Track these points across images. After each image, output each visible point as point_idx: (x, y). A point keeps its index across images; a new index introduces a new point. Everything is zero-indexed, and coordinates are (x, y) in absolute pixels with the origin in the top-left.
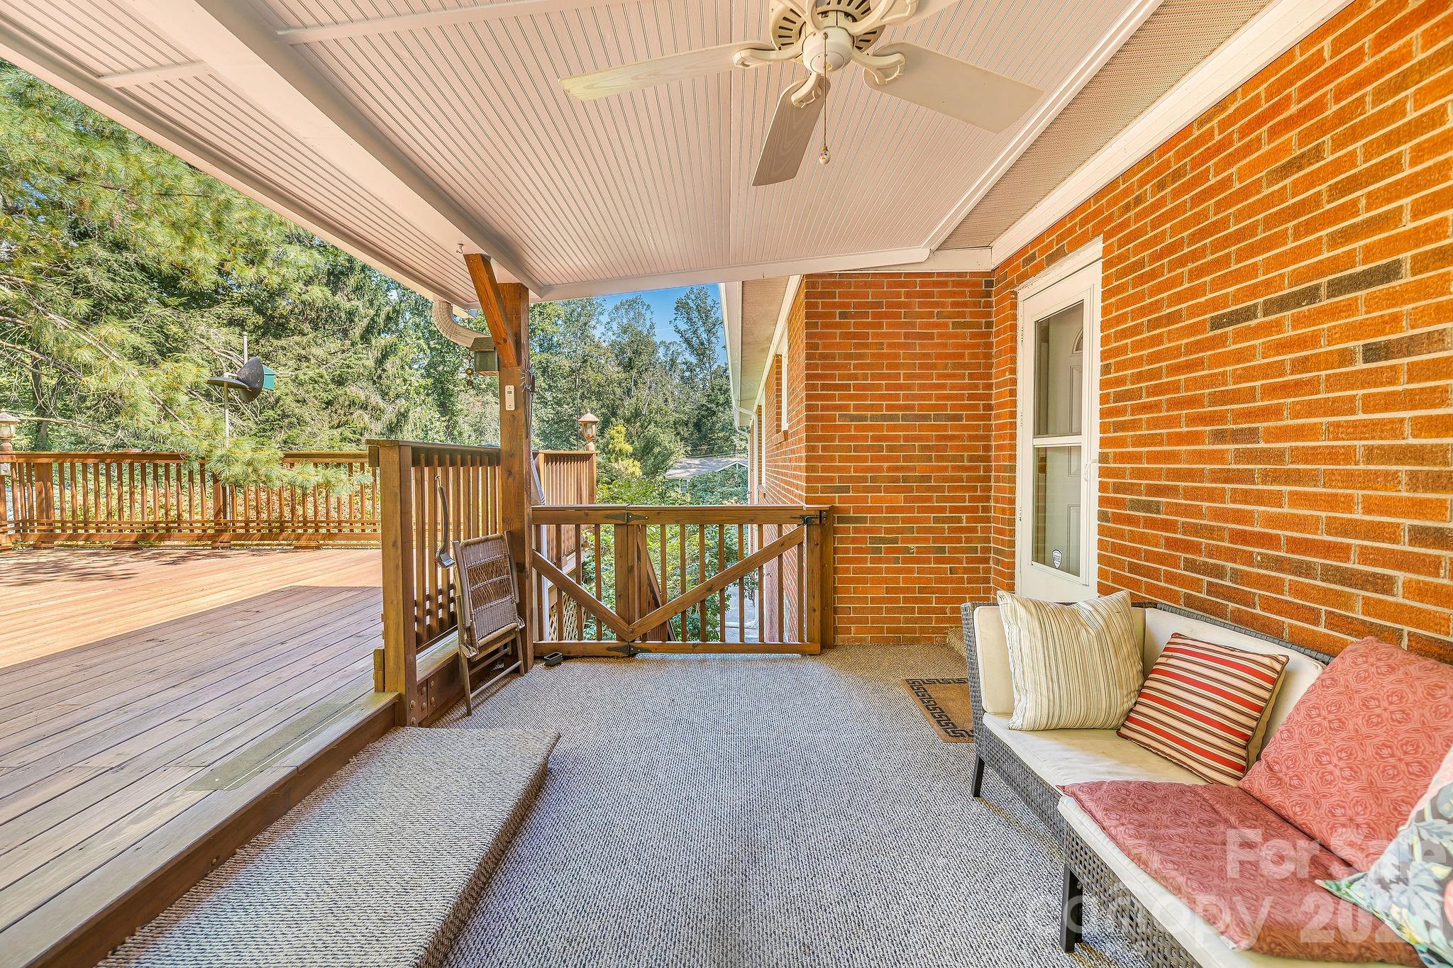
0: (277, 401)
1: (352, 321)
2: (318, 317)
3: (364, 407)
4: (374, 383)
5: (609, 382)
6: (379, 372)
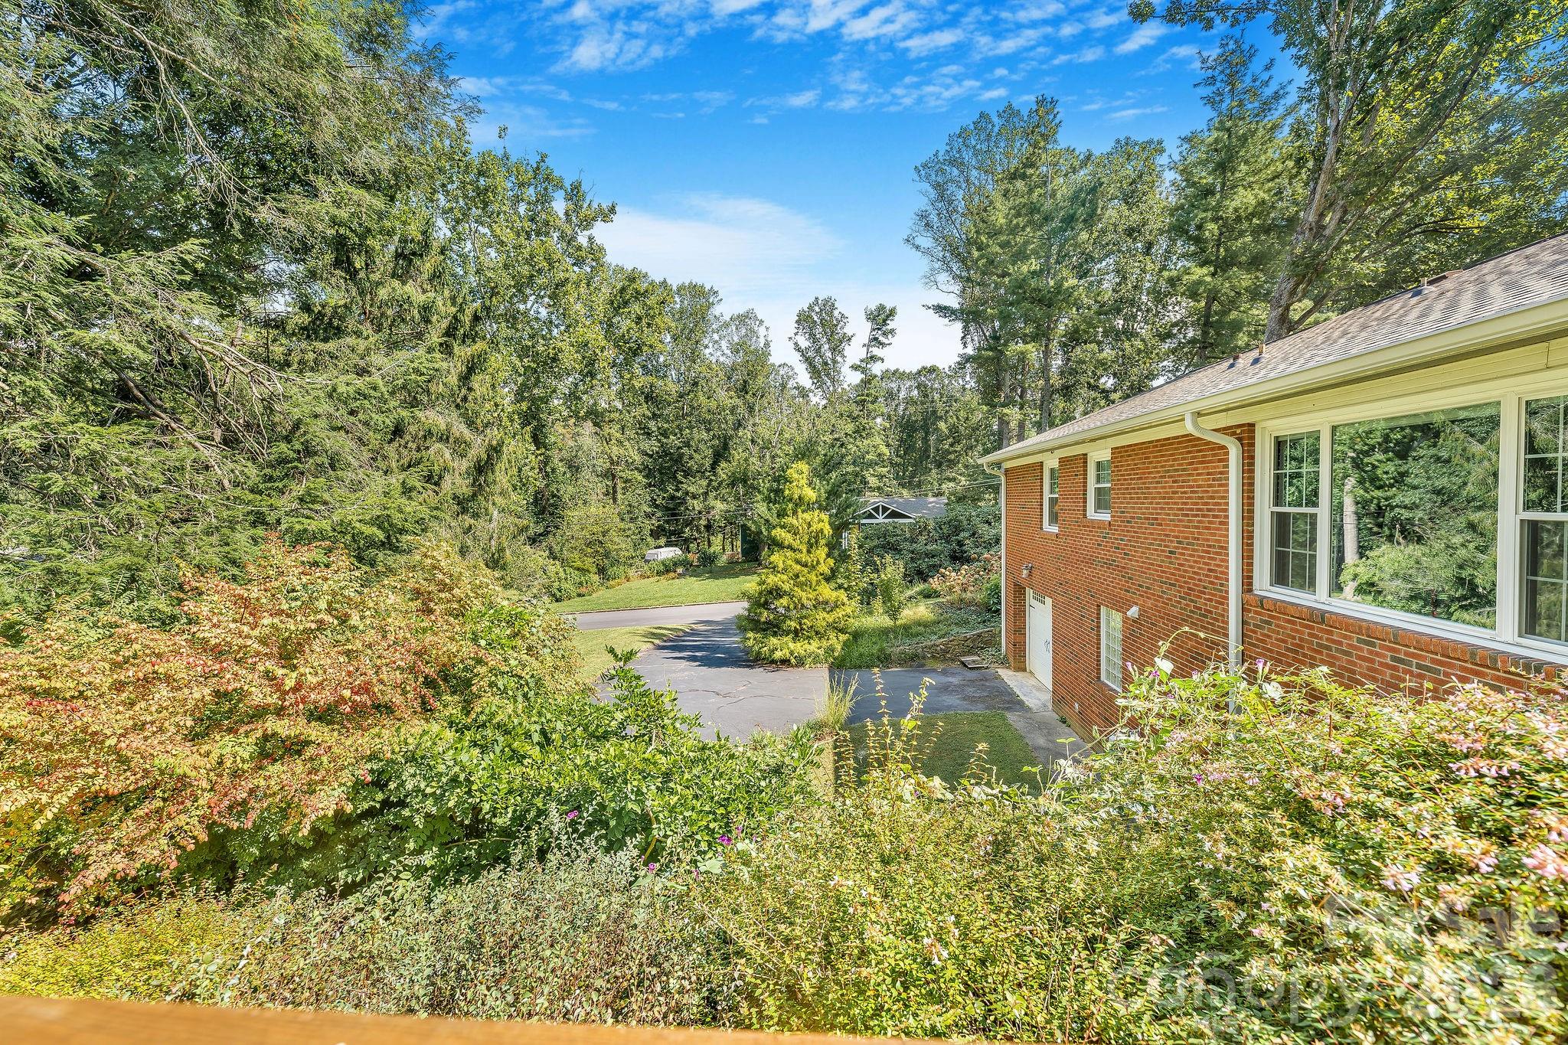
0: (297, 426)
1: (428, 321)
2: (382, 314)
3: (444, 438)
4: (458, 406)
5: (721, 408)
6: (464, 391)
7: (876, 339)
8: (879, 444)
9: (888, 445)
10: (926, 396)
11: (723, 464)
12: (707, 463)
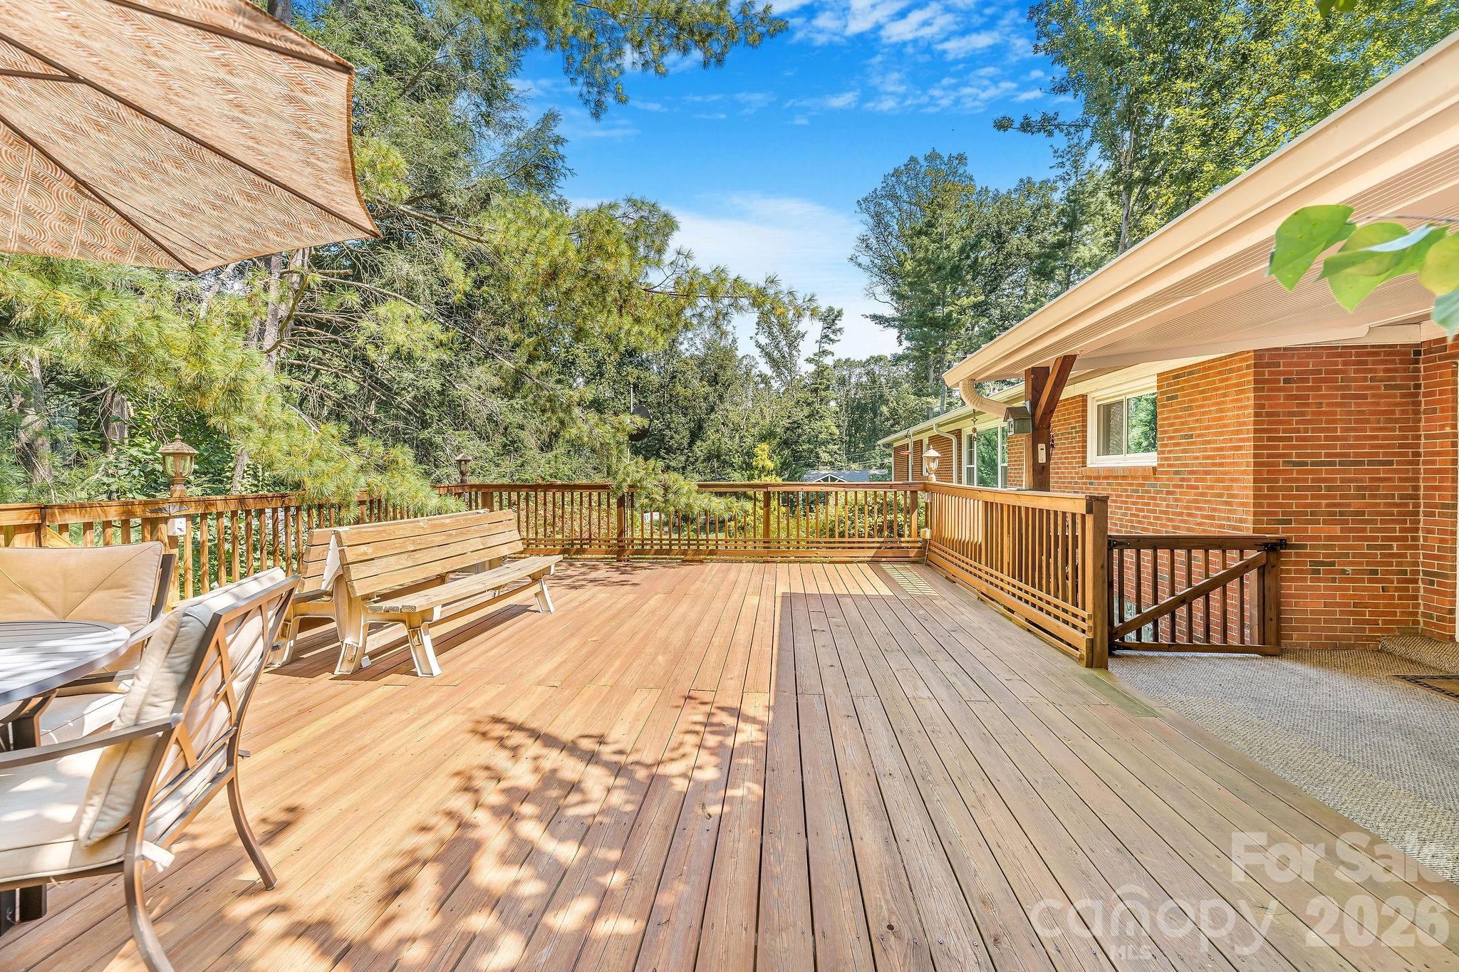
5: (696, 396)
7: (827, 336)
8: (830, 424)
9: (838, 426)
10: (874, 382)
11: (699, 443)
12: (685, 442)
